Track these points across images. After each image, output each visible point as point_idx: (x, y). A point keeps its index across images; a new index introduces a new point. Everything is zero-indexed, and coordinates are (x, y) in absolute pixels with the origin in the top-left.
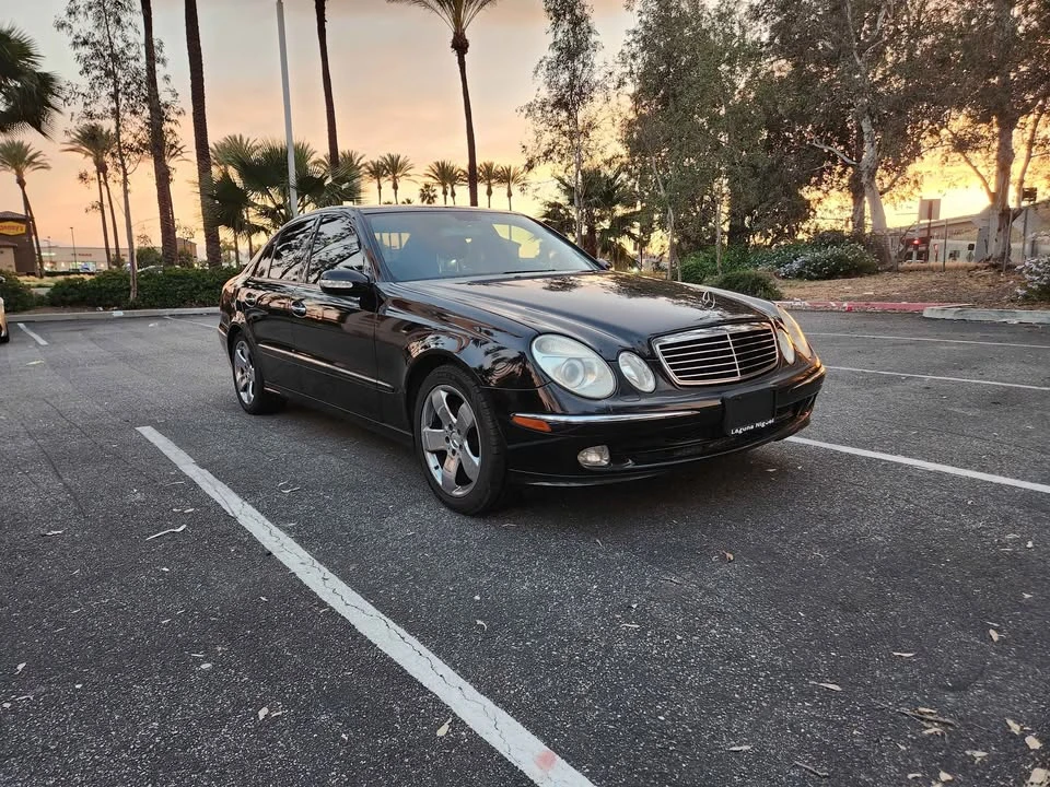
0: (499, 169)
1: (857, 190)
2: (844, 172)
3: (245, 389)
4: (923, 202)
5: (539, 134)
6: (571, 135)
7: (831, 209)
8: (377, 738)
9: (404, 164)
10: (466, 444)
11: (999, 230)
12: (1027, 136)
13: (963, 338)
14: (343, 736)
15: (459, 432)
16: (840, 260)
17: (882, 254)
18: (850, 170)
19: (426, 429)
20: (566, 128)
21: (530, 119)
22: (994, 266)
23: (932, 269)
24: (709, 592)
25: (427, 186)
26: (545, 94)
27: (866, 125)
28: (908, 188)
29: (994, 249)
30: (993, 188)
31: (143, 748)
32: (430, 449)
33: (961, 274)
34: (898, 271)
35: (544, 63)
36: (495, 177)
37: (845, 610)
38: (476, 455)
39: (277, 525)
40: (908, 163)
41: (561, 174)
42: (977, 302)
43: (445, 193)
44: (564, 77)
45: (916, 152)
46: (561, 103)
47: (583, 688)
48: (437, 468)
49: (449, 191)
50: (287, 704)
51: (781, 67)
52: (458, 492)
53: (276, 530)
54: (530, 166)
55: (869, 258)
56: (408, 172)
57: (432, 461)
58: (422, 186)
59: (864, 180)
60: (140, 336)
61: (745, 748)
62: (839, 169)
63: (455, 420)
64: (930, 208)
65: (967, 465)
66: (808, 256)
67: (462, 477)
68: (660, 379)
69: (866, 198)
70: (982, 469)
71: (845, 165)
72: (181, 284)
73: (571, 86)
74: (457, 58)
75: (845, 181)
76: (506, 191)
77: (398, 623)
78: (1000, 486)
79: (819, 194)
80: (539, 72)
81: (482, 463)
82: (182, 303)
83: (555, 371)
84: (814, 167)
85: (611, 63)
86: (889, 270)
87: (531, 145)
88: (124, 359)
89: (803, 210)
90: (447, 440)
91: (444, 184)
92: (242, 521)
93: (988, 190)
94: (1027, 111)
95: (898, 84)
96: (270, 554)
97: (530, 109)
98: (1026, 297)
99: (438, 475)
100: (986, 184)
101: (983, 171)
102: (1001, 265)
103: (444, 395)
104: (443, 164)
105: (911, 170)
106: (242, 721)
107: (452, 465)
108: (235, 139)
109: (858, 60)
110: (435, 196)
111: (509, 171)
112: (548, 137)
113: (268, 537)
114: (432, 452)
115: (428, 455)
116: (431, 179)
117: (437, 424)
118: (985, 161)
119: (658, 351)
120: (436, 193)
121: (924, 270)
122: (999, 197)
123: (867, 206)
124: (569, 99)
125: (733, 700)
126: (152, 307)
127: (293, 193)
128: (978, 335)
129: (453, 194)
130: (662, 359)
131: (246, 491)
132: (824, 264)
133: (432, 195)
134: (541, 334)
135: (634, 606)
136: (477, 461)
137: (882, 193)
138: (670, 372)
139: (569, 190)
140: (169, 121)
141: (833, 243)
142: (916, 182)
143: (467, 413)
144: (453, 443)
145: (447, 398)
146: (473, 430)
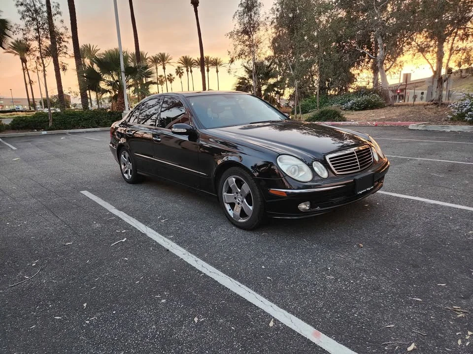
0: (212, 59)
1: (375, 70)
2: (369, 61)
3: (127, 172)
4: (404, 74)
5: (235, 46)
6: (250, 46)
7: (363, 77)
8: (246, 328)
9: (168, 57)
10: (245, 200)
11: (437, 87)
12: (450, 46)
13: (428, 139)
14: (232, 328)
15: (241, 195)
16: (369, 102)
17: (386, 98)
18: (372, 60)
19: (225, 194)
20: (248, 43)
21: (231, 39)
22: (435, 104)
23: (408, 105)
24: (357, 261)
25: (179, 68)
26: (239, 28)
27: (380, 41)
28: (397, 68)
29: (435, 96)
30: (435, 69)
31: (154, 337)
32: (227, 202)
33: (422, 107)
34: (393, 106)
35: (237, 13)
36: (210, 63)
37: (414, 267)
38: (251, 205)
39: (165, 237)
40: (397, 57)
41: (246, 64)
42: (431, 121)
43: (187, 71)
44: (246, 20)
45: (401, 52)
46: (245, 32)
47: (321, 305)
48: (230, 210)
49: (189, 70)
50: (205, 315)
51: (342, 14)
52: (242, 220)
53: (166, 239)
54: (232, 61)
55: (381, 101)
56: (169, 61)
57: (228, 207)
58: (176, 68)
59: (378, 65)
60: (59, 144)
61: (392, 326)
62: (367, 60)
63: (239, 190)
64: (407, 77)
65: (446, 200)
66: (354, 100)
67: (243, 214)
69: (379, 73)
70: (452, 202)
71: (370, 58)
72: (72, 118)
73: (249, 23)
74: (193, 8)
75: (370, 65)
76: (216, 69)
77: (235, 279)
78: (461, 210)
79: (358, 71)
80: (235, 17)
81: (254, 209)
82: (74, 127)
83: (287, 171)
84: (356, 59)
85: (268, 13)
86: (390, 105)
87: (232, 51)
88: (57, 156)
89: (351, 79)
90: (235, 198)
91: (187, 67)
92: (149, 235)
93: (433, 70)
94: (449, 34)
95: (393, 21)
96: (168, 250)
97: (231, 35)
98: (452, 119)
99: (231, 213)
100: (432, 67)
101: (431, 62)
102: (438, 103)
103: (234, 179)
104: (186, 57)
105: (399, 59)
106: (189, 324)
107: (238, 209)
108: (87, 47)
109: (376, 10)
110: (183, 72)
111: (216, 60)
112: (239, 48)
113: (164, 243)
114: (228, 203)
115: (226, 204)
116: (181, 65)
117: (230, 191)
118: (431, 57)
119: (328, 161)
120: (183, 71)
121: (405, 105)
122: (437, 73)
123: (380, 76)
124: (249, 29)
125: (381, 307)
126: (60, 129)
127: (123, 74)
128: (435, 137)
129: (191, 71)
130: (330, 164)
131: (146, 222)
132: (362, 104)
133: (181, 72)
134: (280, 155)
135: (329, 268)
136: (251, 208)
137: (386, 71)
138: (333, 169)
139: (249, 71)
140: (64, 41)
141: (365, 94)
142: (401, 65)
143: (246, 188)
144: (238, 200)
145: (236, 181)
146: (249, 195)
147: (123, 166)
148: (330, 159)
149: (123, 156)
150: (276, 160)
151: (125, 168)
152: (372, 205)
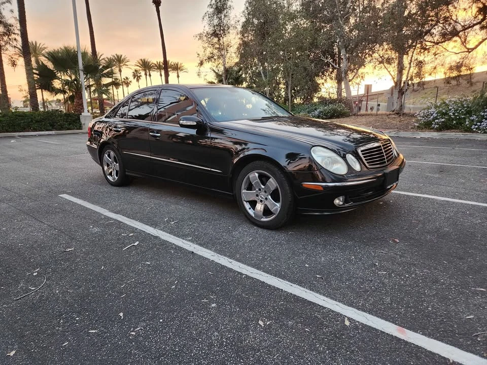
0: (173, 64)
1: (339, 80)
2: (333, 71)
3: (111, 174)
4: (366, 85)
5: (205, 49)
6: (220, 49)
7: (328, 87)
8: (322, 329)
9: (125, 59)
10: (270, 197)
11: (398, 98)
12: (409, 58)
13: (404, 144)
14: (306, 329)
15: (265, 192)
16: (335, 111)
17: (351, 108)
18: (335, 71)
19: (244, 191)
20: (217, 46)
21: (200, 41)
22: (398, 114)
23: (372, 115)
24: (401, 256)
25: (136, 71)
26: (208, 29)
27: (343, 52)
28: (359, 79)
29: (396, 107)
31: (222, 344)
32: (246, 200)
33: (385, 117)
34: (358, 116)
35: (207, 14)
36: (171, 67)
37: (460, 259)
38: (277, 202)
39: (183, 239)
40: (359, 68)
41: (214, 68)
42: (399, 129)
43: (146, 74)
44: (216, 22)
45: (362, 64)
46: (215, 34)
47: (388, 300)
48: (250, 209)
49: (148, 74)
50: (269, 318)
51: (304, 23)
52: (264, 219)
53: (184, 241)
54: (201, 63)
55: (346, 110)
56: (126, 64)
57: (247, 206)
58: (133, 71)
59: (343, 75)
60: (10, 147)
61: (472, 317)
62: (331, 70)
63: (263, 187)
64: (368, 88)
65: (454, 197)
66: (321, 109)
67: (267, 212)
68: (363, 166)
69: (343, 83)
70: (460, 199)
71: (334, 68)
72: (22, 119)
73: (219, 25)
74: (155, 8)
75: (334, 75)
76: (177, 75)
77: (282, 279)
78: (474, 206)
79: (323, 81)
80: (205, 18)
81: (282, 207)
82: (24, 130)
84: (321, 68)
85: (239, 16)
86: (354, 115)
87: (201, 53)
88: (14, 159)
89: (316, 88)
90: (257, 195)
91: (145, 70)
92: (163, 238)
93: (394, 81)
94: (410, 47)
95: (355, 33)
96: (193, 252)
97: (200, 36)
98: (418, 127)
99: (251, 212)
100: (394, 78)
101: (393, 73)
102: (400, 113)
103: (257, 175)
104: (144, 60)
105: (361, 71)
106: (255, 328)
107: (260, 207)
109: (340, 22)
110: (140, 76)
111: (177, 65)
112: (209, 50)
113: (184, 245)
114: (246, 202)
115: (245, 202)
116: (138, 68)
117: (250, 187)
118: (393, 68)
119: (360, 153)
120: (141, 74)
121: (369, 115)
122: (398, 83)
123: (343, 86)
124: (218, 32)
125: (450, 299)
126: (7, 131)
127: (81, 73)
128: (409, 143)
129: (150, 75)
130: (362, 156)
131: (154, 225)
132: (328, 112)
133: (139, 75)
134: (314, 146)
135: (377, 264)
136: (278, 205)
137: (349, 81)
138: (365, 162)
139: (218, 75)
140: (14, 34)
141: (331, 103)
142: (362, 77)
143: (272, 183)
144: (261, 197)
145: (259, 176)
146: (276, 190)
147: (106, 168)
148: (362, 151)
149: (106, 155)
150: (311, 152)
151: (109, 169)
152: (386, 203)
